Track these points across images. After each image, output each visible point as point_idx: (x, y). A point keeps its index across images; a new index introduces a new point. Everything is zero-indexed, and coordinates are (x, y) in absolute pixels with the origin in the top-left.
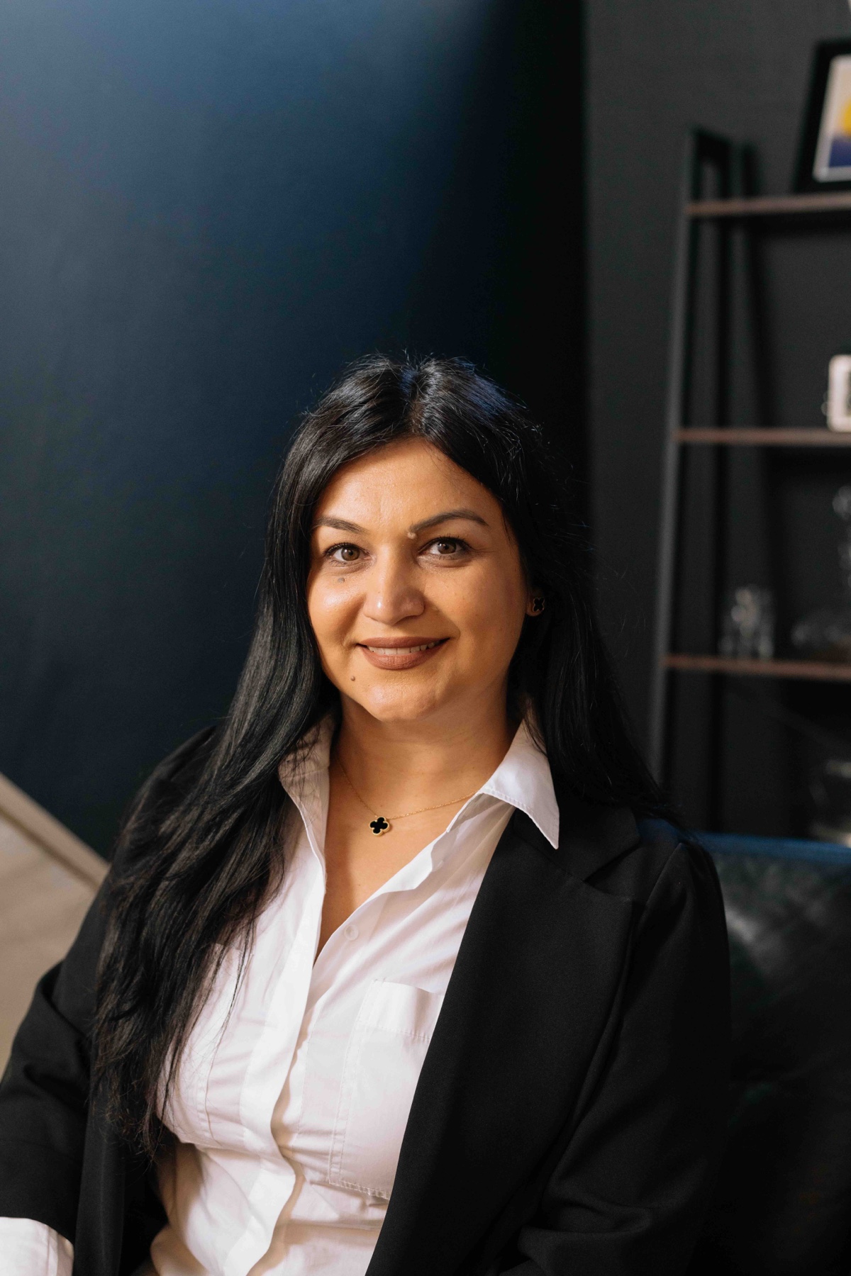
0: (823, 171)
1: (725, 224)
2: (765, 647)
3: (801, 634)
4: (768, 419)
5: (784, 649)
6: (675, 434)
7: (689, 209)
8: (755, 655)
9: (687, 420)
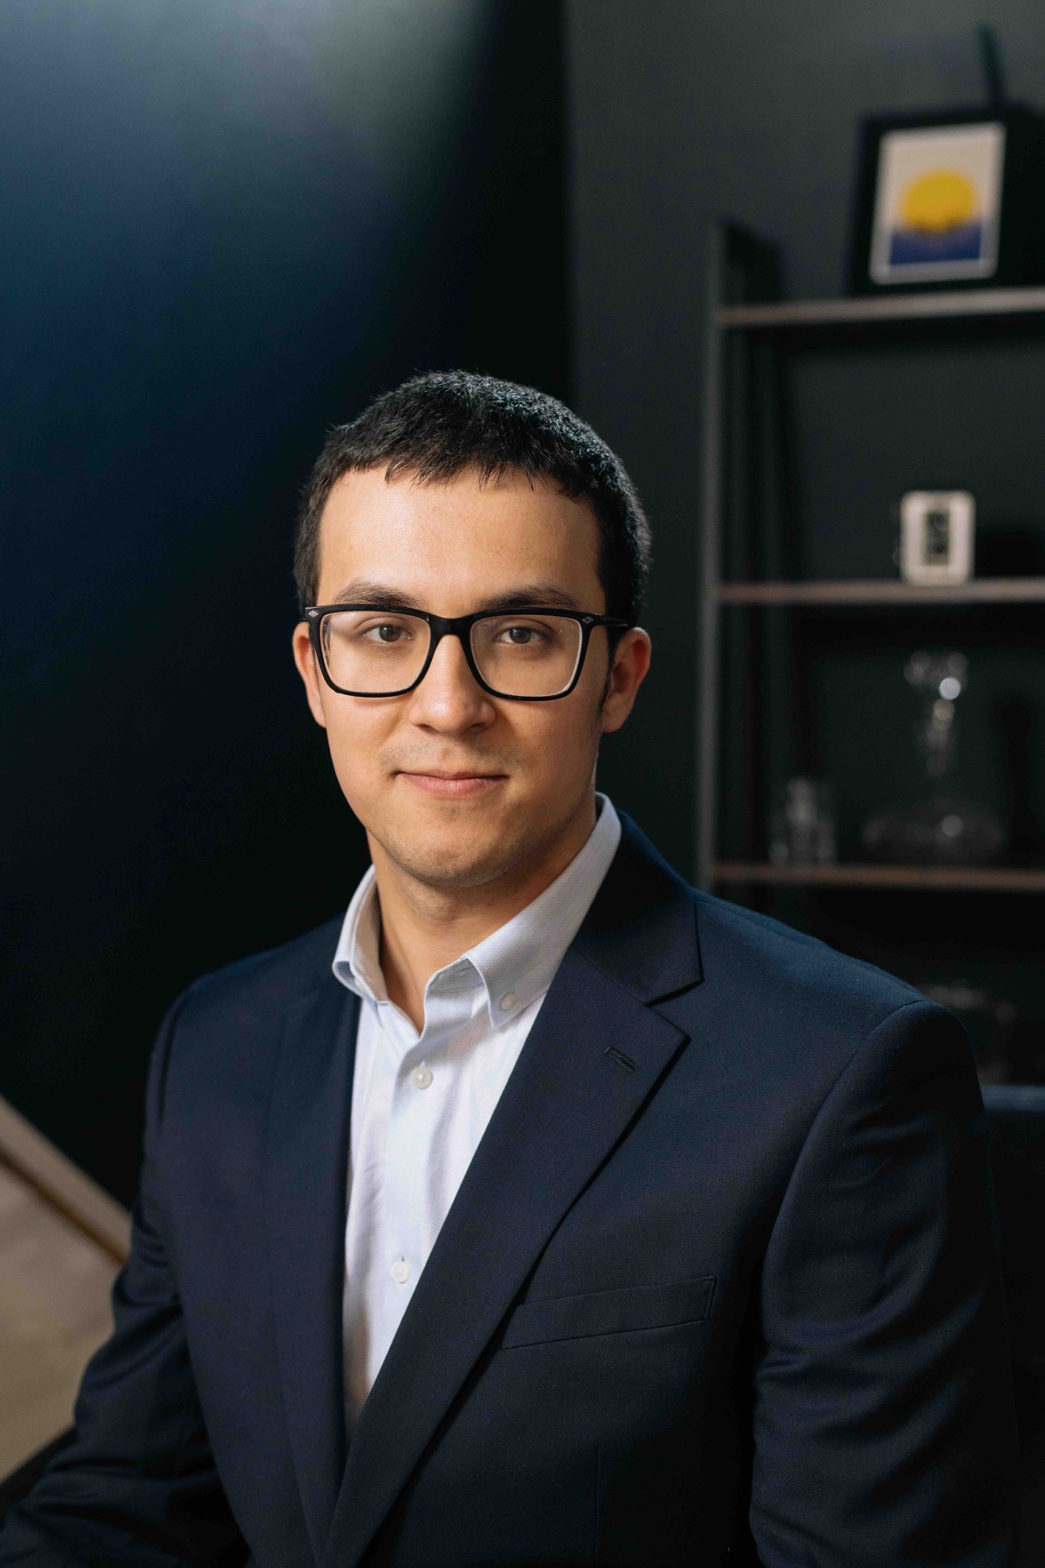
0: (882, 269)
1: (754, 335)
2: (826, 849)
3: (873, 832)
4: (795, 572)
5: (850, 850)
6: (713, 593)
7: (722, 317)
8: (815, 860)
9: (727, 576)
